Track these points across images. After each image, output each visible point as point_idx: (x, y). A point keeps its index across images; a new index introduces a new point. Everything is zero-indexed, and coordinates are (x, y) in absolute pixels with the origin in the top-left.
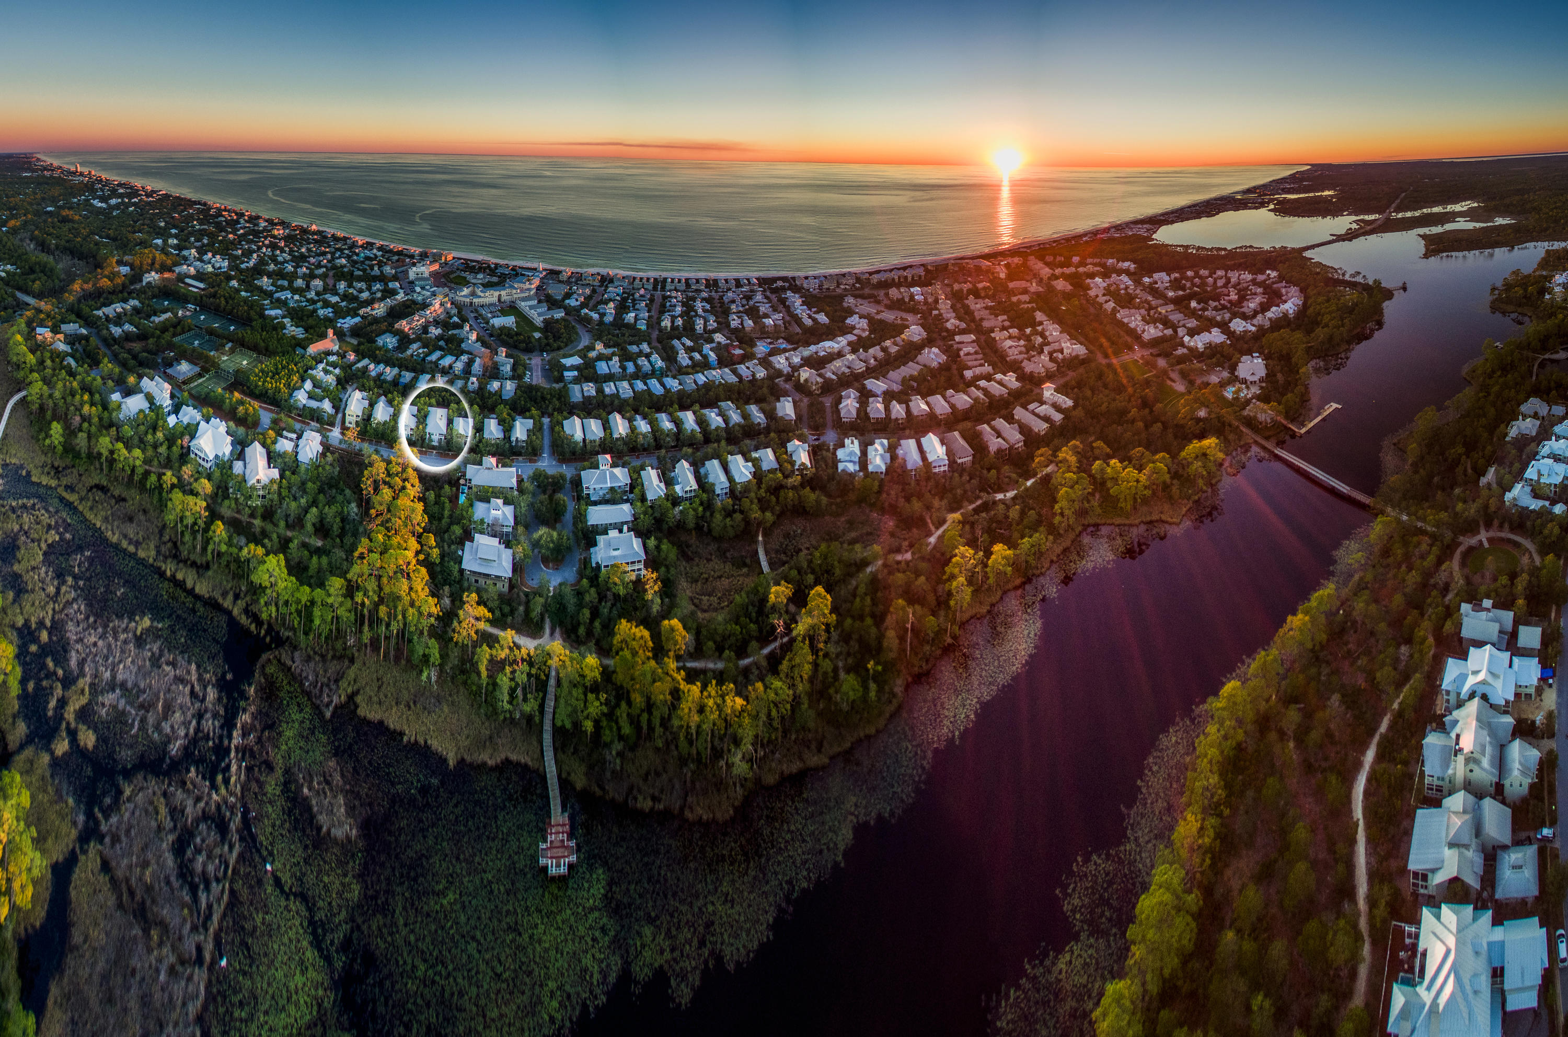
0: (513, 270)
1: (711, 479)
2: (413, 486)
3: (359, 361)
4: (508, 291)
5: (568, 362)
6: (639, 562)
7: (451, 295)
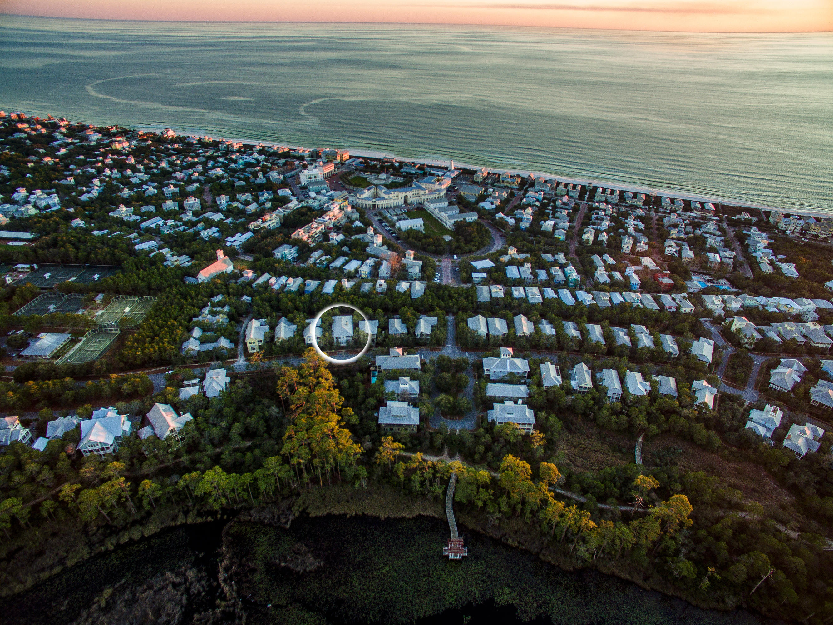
0: (419, 168)
1: (606, 383)
2: (326, 379)
3: (258, 277)
4: (415, 192)
5: (479, 265)
6: (530, 424)
7: (351, 199)
